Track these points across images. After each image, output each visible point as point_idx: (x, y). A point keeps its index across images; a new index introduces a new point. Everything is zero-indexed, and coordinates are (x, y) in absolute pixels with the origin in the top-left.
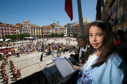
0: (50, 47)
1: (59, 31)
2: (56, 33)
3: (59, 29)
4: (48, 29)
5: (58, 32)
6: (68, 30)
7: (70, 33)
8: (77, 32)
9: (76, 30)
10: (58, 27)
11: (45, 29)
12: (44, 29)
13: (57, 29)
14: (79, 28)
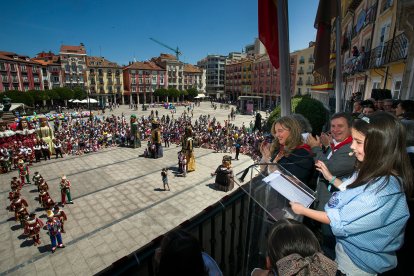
0: (156, 134)
1: (180, 81)
2: (170, 86)
3: (180, 74)
4: (144, 73)
5: (177, 84)
6: (208, 78)
7: (216, 89)
8: (238, 84)
9: (236, 77)
10: (178, 67)
11: (137, 73)
12: (133, 72)
13: (174, 75)
14: (245, 71)
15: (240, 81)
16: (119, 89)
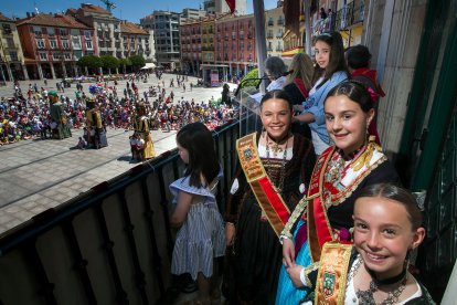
0: (94, 116)
1: (118, 45)
2: (102, 53)
3: (116, 35)
4: (57, 32)
5: (114, 49)
6: (157, 42)
7: (169, 56)
8: (197, 51)
9: (194, 41)
10: (112, 26)
11: (45, 32)
12: (38, 29)
13: (108, 37)
14: (205, 33)
15: (200, 46)
16: (14, 55)
